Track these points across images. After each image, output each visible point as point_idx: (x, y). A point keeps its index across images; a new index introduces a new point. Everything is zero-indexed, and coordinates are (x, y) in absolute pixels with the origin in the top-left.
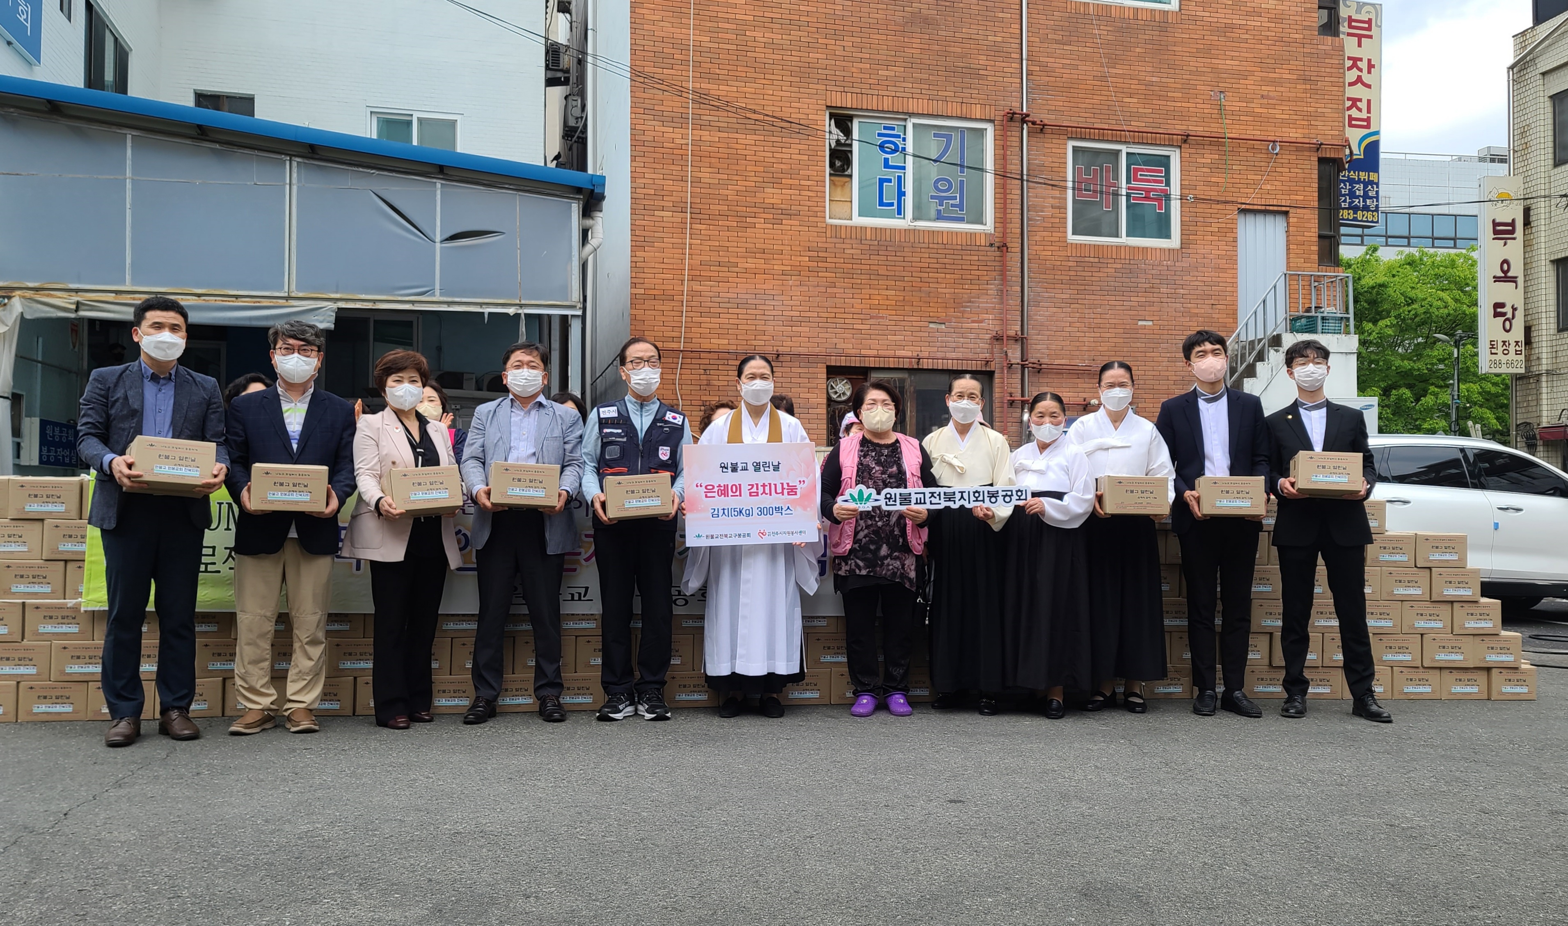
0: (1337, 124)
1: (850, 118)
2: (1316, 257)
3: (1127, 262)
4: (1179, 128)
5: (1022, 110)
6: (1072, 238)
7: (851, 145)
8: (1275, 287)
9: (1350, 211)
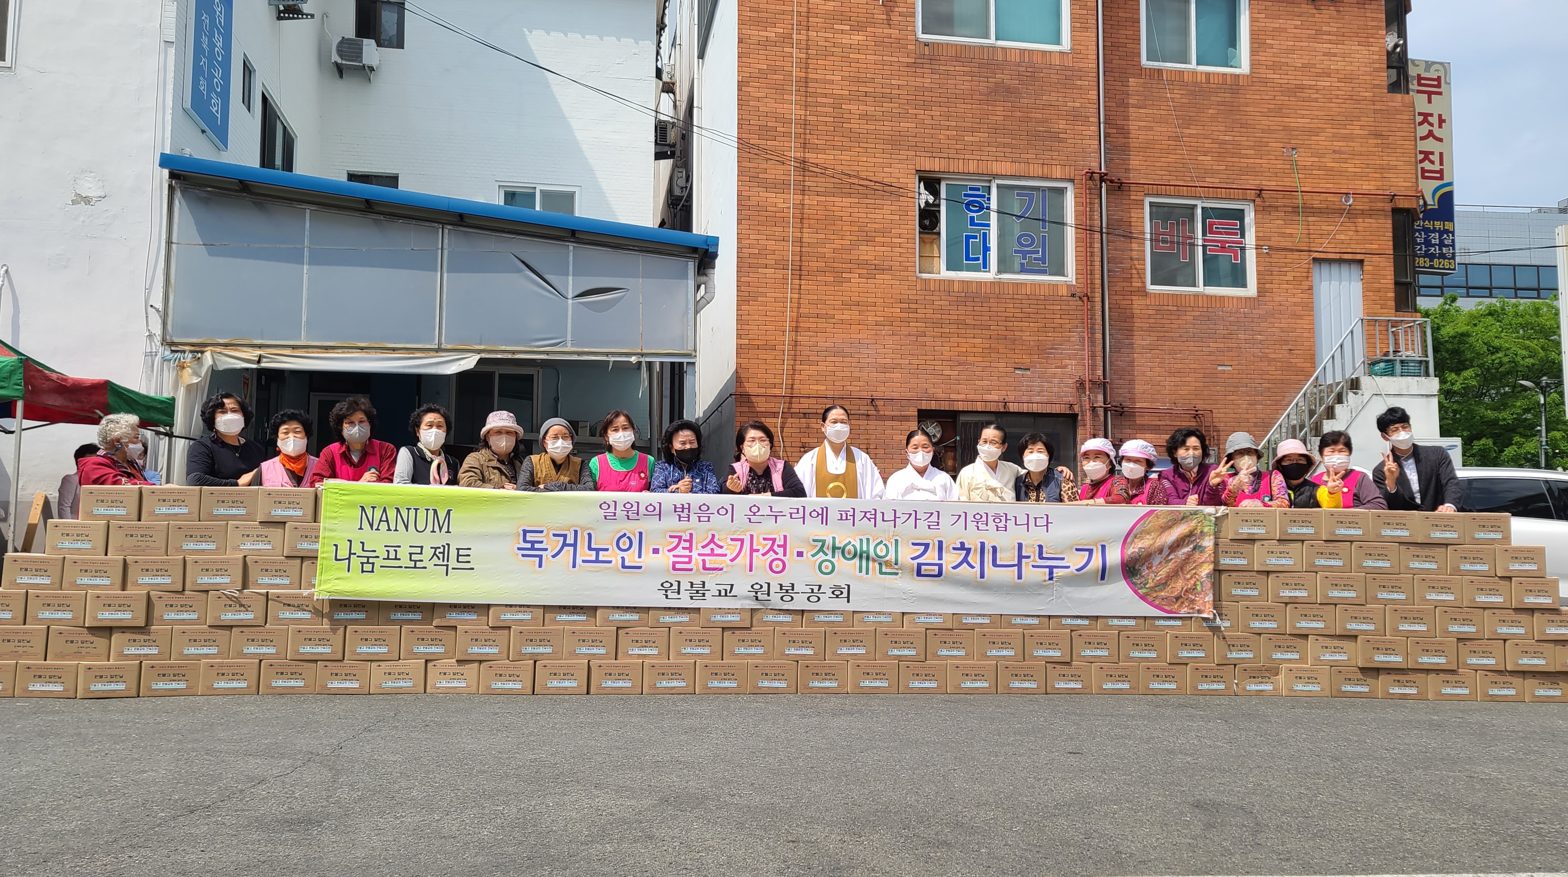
0: (1409, 176)
1: (938, 181)
2: (1393, 303)
3: (1205, 310)
4: (1253, 182)
5: (1101, 170)
6: (1151, 288)
7: (939, 206)
8: (1352, 332)
9: (1426, 259)
